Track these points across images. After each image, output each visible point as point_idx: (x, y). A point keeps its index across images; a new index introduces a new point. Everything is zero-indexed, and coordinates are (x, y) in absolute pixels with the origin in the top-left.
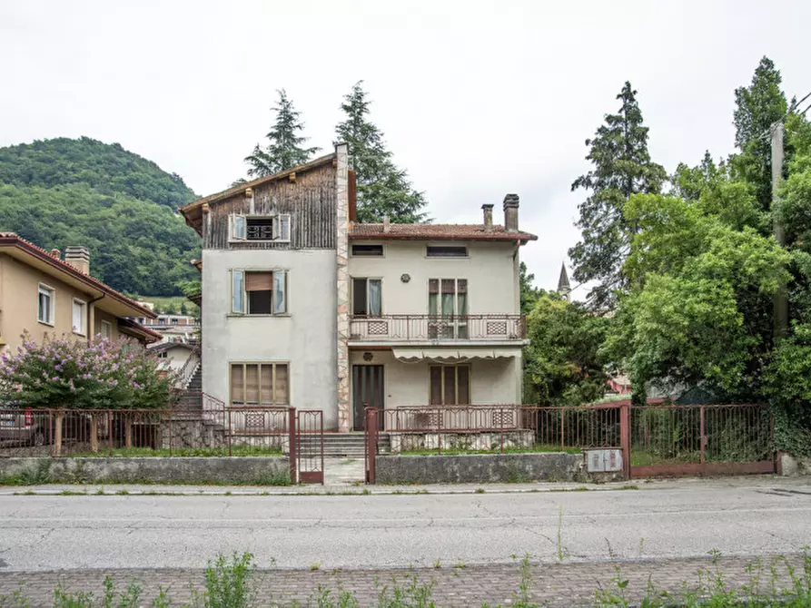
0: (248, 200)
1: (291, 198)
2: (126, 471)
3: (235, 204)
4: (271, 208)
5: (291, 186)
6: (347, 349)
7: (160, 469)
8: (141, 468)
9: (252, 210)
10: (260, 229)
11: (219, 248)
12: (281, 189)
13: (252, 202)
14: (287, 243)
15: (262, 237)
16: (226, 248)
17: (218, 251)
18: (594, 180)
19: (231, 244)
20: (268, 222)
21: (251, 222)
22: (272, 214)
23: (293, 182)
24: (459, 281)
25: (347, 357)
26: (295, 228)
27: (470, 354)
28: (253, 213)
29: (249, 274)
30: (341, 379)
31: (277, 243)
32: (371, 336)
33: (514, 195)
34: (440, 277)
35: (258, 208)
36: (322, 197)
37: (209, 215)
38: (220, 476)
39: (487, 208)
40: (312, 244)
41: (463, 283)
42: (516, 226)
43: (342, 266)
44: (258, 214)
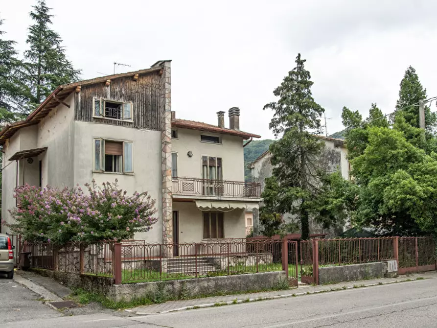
0: (106, 88)
1: (134, 91)
2: (208, 288)
3: (98, 90)
4: (121, 97)
5: (134, 83)
6: (171, 200)
7: (226, 284)
8: (216, 284)
9: (109, 96)
10: (113, 110)
11: (86, 121)
12: (127, 84)
13: (108, 89)
14: (132, 123)
15: (114, 116)
16: (91, 121)
17: (86, 123)
18: (277, 106)
19: (94, 118)
20: (117, 106)
21: (108, 104)
22: (121, 101)
23: (135, 80)
24: (218, 158)
25: (172, 206)
26: (136, 113)
27: (223, 206)
28: (109, 98)
29: (108, 142)
30: (169, 220)
31: (125, 122)
32: (184, 192)
33: (238, 108)
34: (208, 155)
35: (113, 95)
36: (152, 94)
37: (79, 94)
38: (256, 287)
39: (221, 114)
40: (147, 126)
41: (220, 160)
42: (238, 128)
43: (169, 143)
44: (112, 100)
